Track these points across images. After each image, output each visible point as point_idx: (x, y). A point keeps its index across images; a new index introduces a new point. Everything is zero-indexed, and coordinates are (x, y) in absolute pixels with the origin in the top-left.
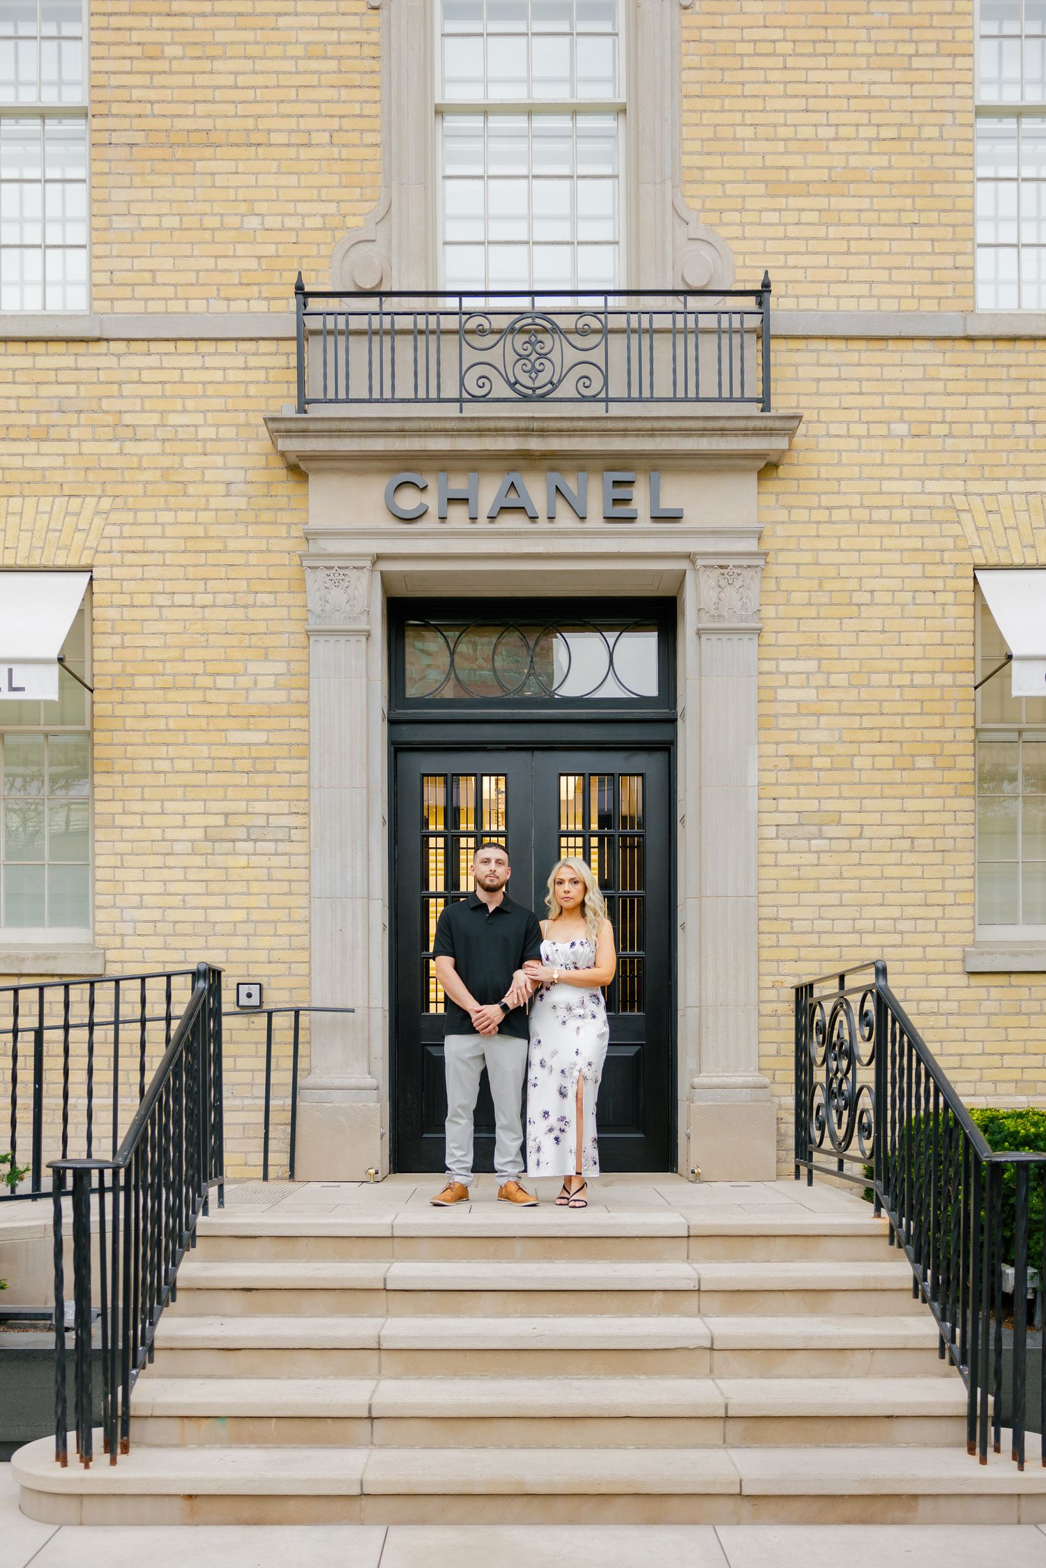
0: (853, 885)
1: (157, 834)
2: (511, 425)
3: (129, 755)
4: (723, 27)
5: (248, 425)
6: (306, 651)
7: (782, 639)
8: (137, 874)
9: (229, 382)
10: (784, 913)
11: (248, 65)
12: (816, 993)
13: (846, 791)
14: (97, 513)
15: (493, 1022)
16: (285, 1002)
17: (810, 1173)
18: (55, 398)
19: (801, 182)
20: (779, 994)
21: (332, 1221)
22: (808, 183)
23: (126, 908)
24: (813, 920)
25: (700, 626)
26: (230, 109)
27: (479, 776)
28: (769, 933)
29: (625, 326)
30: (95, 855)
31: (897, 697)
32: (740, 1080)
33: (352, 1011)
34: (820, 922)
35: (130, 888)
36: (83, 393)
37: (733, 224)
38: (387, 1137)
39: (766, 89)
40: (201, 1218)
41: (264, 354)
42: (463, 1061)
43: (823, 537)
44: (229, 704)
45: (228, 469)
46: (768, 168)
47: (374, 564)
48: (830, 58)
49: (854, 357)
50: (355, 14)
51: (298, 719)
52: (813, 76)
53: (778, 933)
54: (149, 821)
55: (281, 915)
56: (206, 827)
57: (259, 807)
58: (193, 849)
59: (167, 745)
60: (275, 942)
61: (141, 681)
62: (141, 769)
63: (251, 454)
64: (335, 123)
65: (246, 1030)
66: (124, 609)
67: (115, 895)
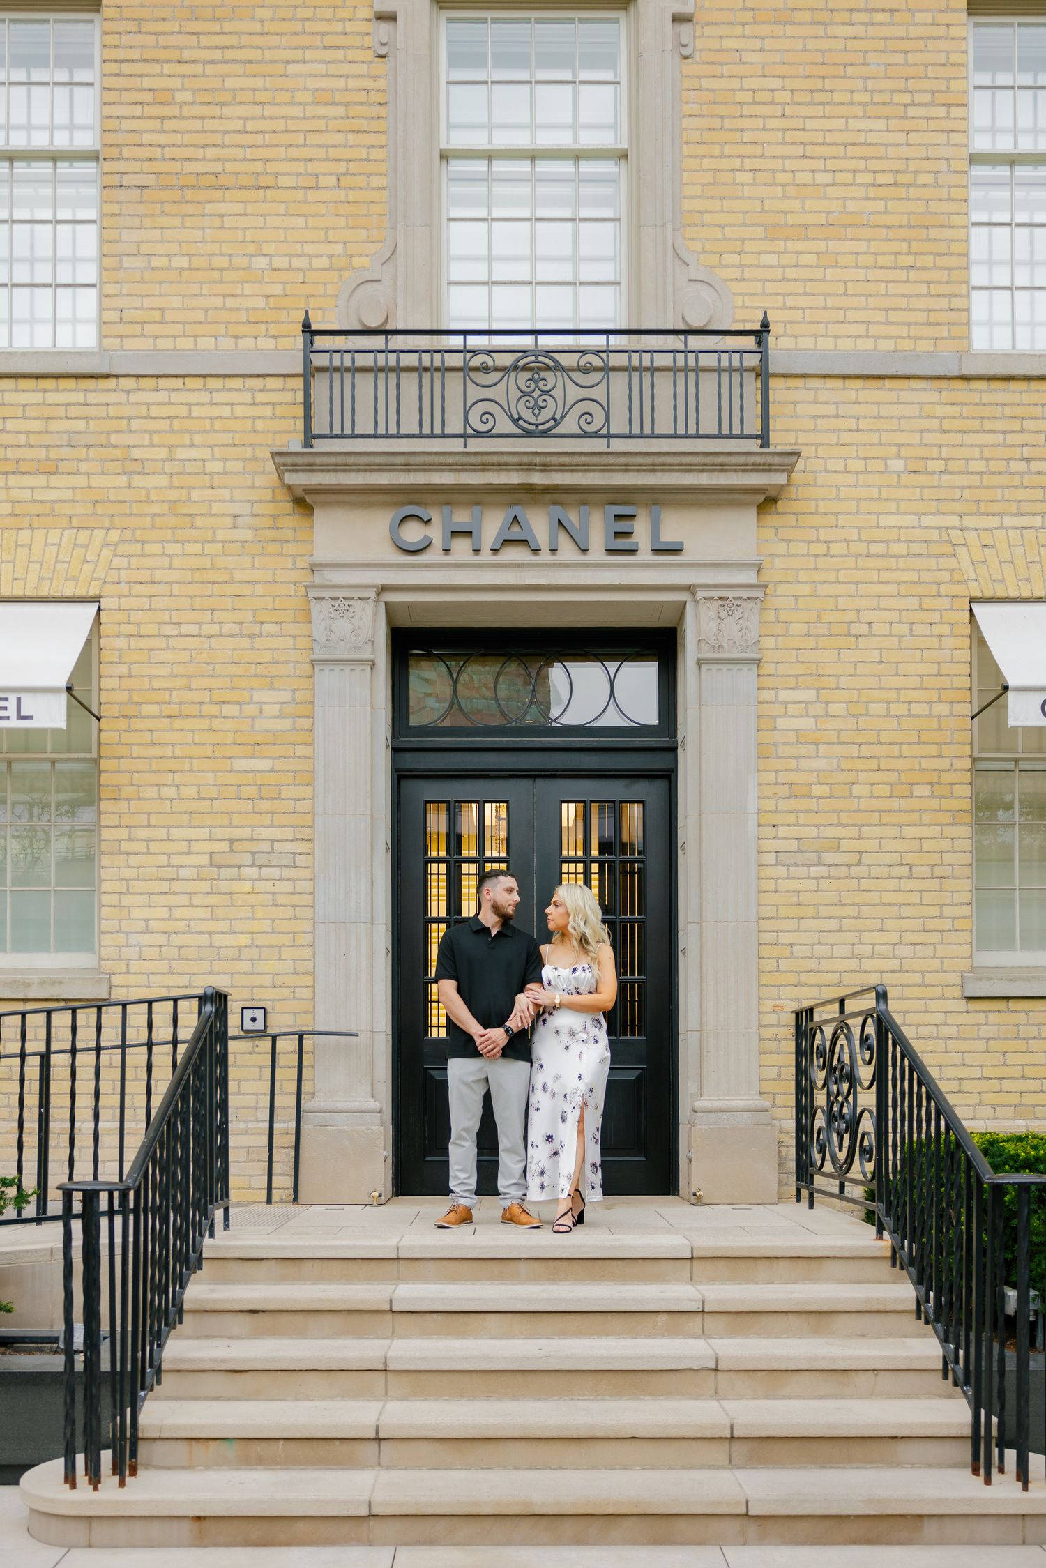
0: (851, 911)
1: (163, 860)
2: (515, 459)
3: (135, 782)
4: (723, 77)
5: (255, 459)
6: (311, 680)
7: (781, 669)
8: (142, 899)
9: (236, 418)
10: (784, 938)
11: (257, 110)
12: (816, 1018)
13: (845, 818)
14: (105, 545)
15: (498, 1045)
16: (290, 1026)
17: (811, 1195)
18: (65, 432)
19: (799, 226)
20: (779, 1019)
21: (338, 1243)
22: (806, 227)
23: (131, 933)
24: (812, 945)
25: (700, 656)
26: (240, 153)
27: (481, 803)
28: (769, 958)
29: (626, 364)
30: (101, 881)
31: (895, 726)
32: (741, 1104)
33: (356, 1035)
34: (820, 947)
35: (136, 913)
36: (92, 428)
37: (733, 266)
38: (390, 1160)
39: (764, 136)
40: (207, 1241)
41: (270, 390)
42: (467, 1085)
43: (822, 569)
44: (235, 732)
45: (235, 501)
46: (766, 212)
47: (378, 595)
48: (827, 107)
49: (852, 395)
50: (363, 62)
51: (303, 746)
52: (810, 124)
53: (778, 958)
54: (154, 847)
55: (286, 940)
56: (211, 853)
57: (265, 833)
58: (198, 874)
59: (173, 772)
60: (279, 967)
61: (147, 710)
62: (147, 796)
63: (259, 487)
64: (342, 167)
65: (251, 1054)
66: (132, 639)
67: (120, 920)
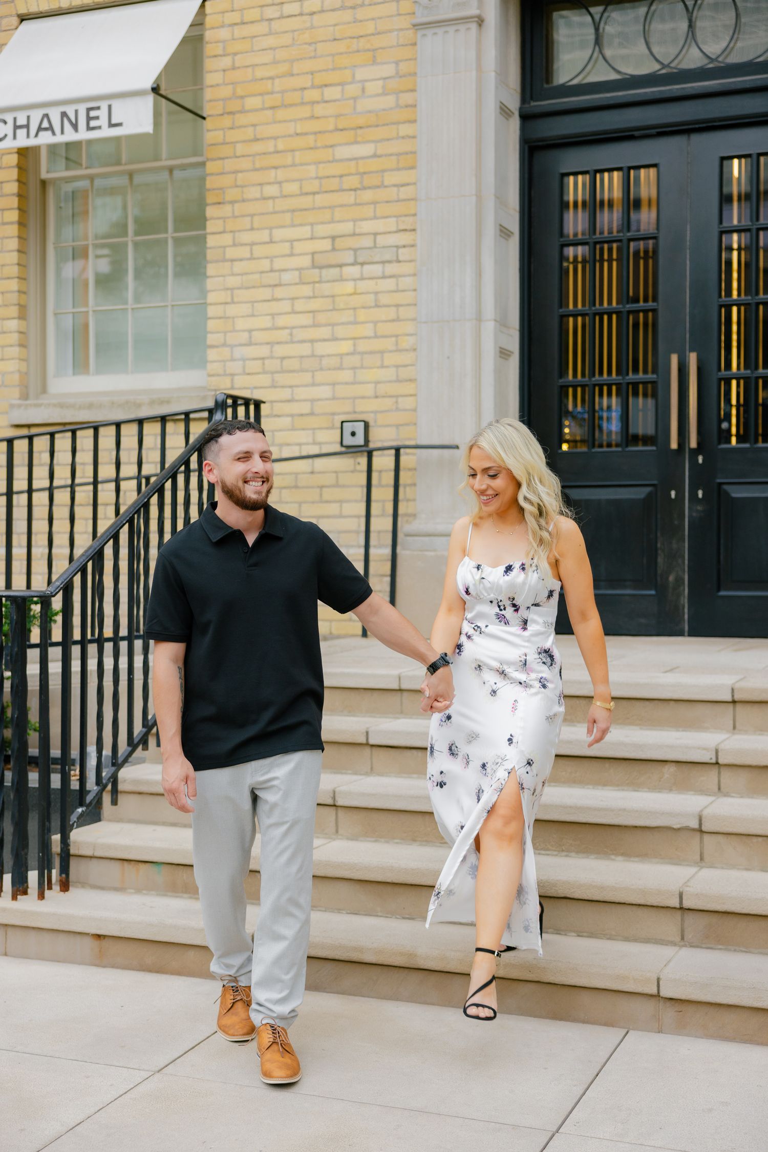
1: (265, 264)
3: (239, 183)
6: (414, 48)
8: (245, 309)
16: (390, 440)
23: (236, 346)
33: (457, 447)
35: (241, 324)
44: (338, 116)
51: (405, 125)
54: (258, 251)
55: (389, 344)
56: (313, 254)
57: (367, 226)
58: (300, 278)
59: (276, 168)
60: (382, 374)
61: (252, 102)
62: (251, 196)
65: (352, 472)
66: (236, 27)
67: (225, 333)
